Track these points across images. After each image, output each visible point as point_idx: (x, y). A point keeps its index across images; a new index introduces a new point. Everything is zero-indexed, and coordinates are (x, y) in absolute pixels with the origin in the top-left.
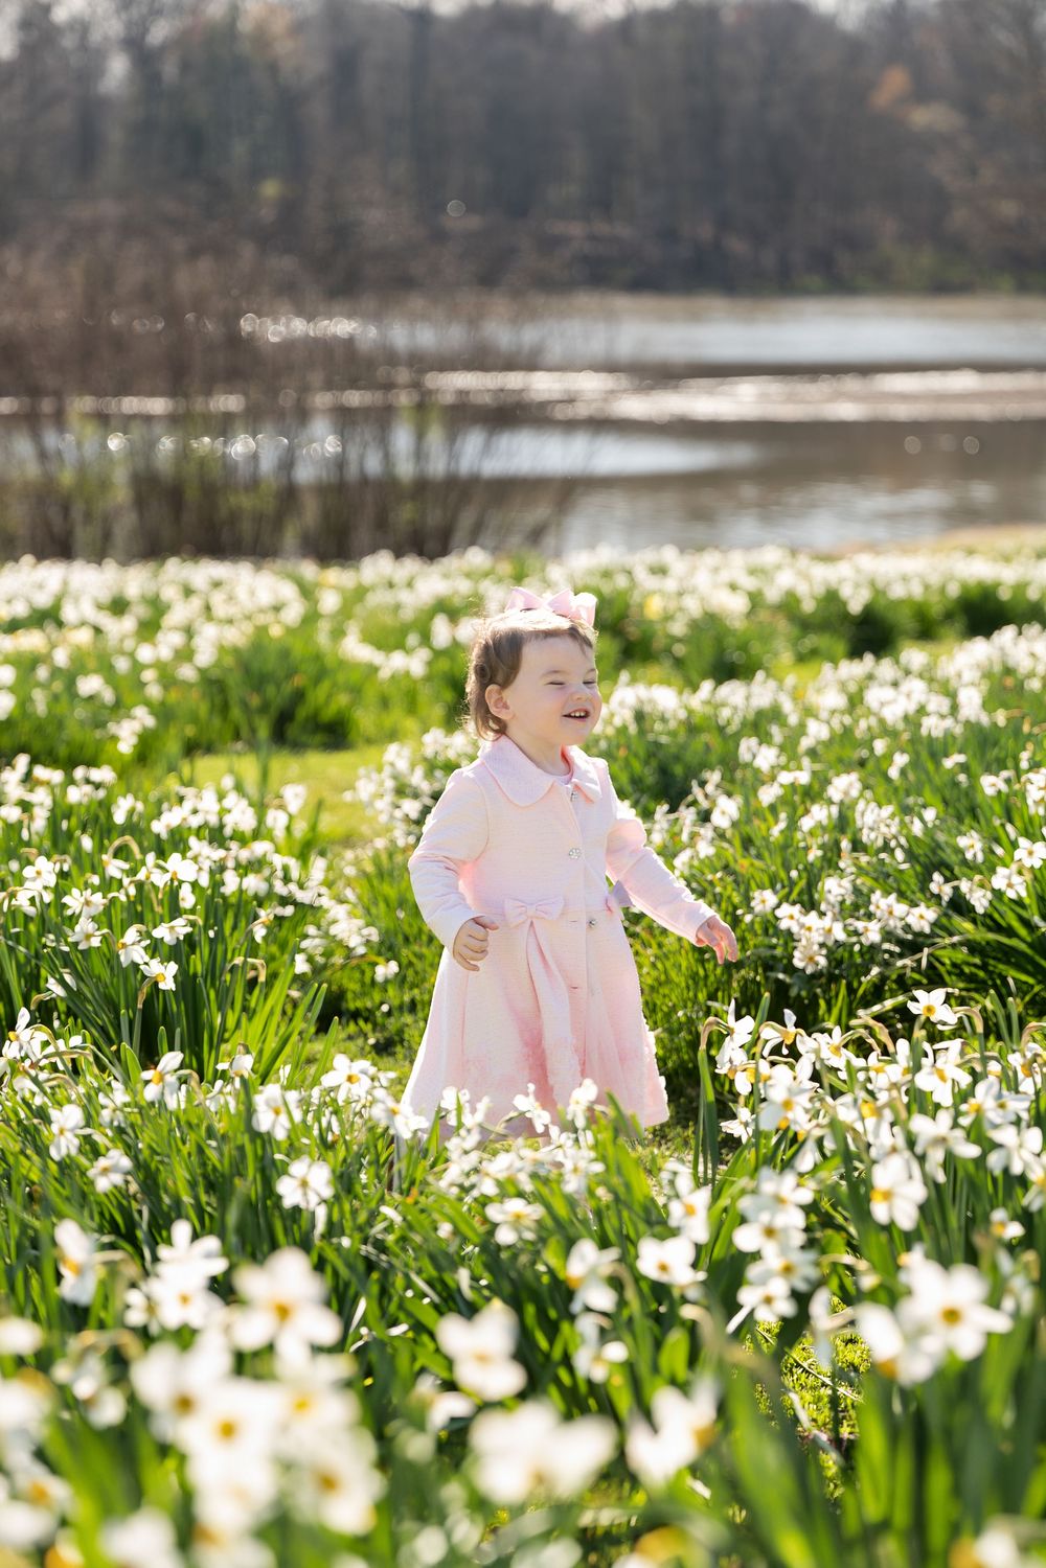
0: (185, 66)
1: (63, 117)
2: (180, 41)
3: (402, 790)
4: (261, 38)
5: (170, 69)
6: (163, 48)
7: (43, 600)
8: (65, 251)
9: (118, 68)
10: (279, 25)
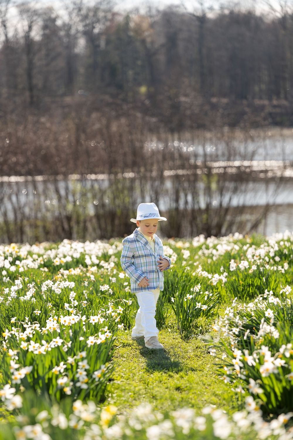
0: (108, 42)
1: (61, 63)
2: (106, 32)
3: (232, 324)
4: (138, 30)
5: (102, 43)
6: (100, 34)
7: (77, 255)
8: (65, 116)
9: (82, 42)
10: (145, 25)
